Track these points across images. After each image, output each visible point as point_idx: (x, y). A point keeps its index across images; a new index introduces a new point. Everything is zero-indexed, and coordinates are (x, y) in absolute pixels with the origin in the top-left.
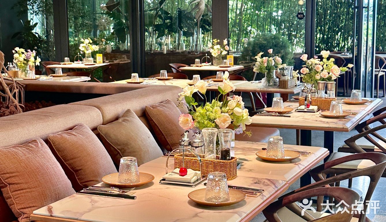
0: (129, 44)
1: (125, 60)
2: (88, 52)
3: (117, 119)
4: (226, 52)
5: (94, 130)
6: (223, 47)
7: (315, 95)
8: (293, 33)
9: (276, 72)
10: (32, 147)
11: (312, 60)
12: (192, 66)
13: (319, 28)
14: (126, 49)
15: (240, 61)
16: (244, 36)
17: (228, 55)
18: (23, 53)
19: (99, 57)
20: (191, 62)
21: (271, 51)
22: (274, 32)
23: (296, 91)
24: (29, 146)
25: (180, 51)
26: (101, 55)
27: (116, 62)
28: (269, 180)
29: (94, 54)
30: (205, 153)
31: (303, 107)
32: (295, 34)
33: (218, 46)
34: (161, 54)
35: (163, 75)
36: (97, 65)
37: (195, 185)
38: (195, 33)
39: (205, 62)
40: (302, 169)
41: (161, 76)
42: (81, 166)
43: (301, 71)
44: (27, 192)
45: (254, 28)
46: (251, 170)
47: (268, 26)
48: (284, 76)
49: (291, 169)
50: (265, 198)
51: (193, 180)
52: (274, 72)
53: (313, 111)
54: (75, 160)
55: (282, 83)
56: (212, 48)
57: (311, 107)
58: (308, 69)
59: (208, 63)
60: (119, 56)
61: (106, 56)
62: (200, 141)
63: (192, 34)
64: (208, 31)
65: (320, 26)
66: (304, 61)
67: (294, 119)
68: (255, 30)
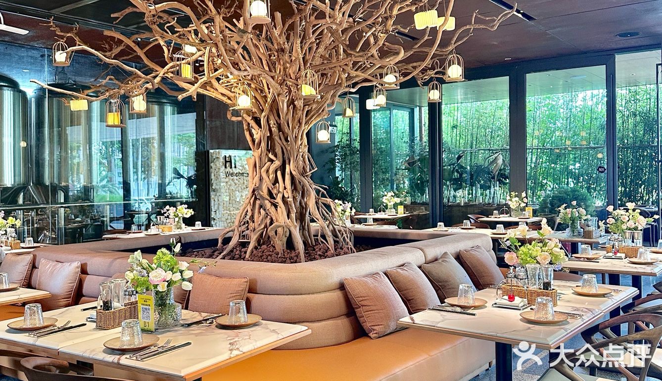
0: (427, 197)
1: (423, 211)
2: (390, 204)
3: (436, 260)
4: (525, 204)
5: (420, 267)
6: (522, 200)
7: (622, 243)
8: (592, 186)
9: (580, 223)
10: (376, 278)
11: (618, 211)
12: (490, 217)
13: (621, 181)
14: (425, 201)
15: (539, 213)
16: (539, 189)
17: (527, 207)
18: (341, 205)
19: (401, 209)
20: (488, 213)
21: (574, 203)
22: (572, 185)
23: (601, 241)
24: (374, 277)
25: (477, 203)
26: (403, 206)
27: (415, 213)
28: (586, 309)
29: (395, 206)
30: (529, 284)
31: (610, 254)
32: (595, 186)
33: (517, 199)
34: (459, 205)
35: (466, 225)
36: (399, 216)
37: (523, 309)
38: (492, 186)
39: (503, 214)
40: (615, 302)
41: (465, 226)
42: (413, 296)
43: (608, 221)
44: (376, 313)
45: (550, 181)
46: (569, 301)
47: (565, 178)
48: (589, 226)
49: (605, 301)
50: (585, 321)
51: (520, 305)
52: (579, 223)
53: (620, 258)
54: (407, 291)
55: (587, 233)
56: (511, 200)
57: (619, 255)
58: (614, 220)
59: (506, 214)
60: (417, 208)
61: (406, 207)
62: (524, 274)
63: (489, 188)
64: (505, 184)
65: (621, 179)
66: (610, 212)
67: (603, 264)
68: (551, 183)
